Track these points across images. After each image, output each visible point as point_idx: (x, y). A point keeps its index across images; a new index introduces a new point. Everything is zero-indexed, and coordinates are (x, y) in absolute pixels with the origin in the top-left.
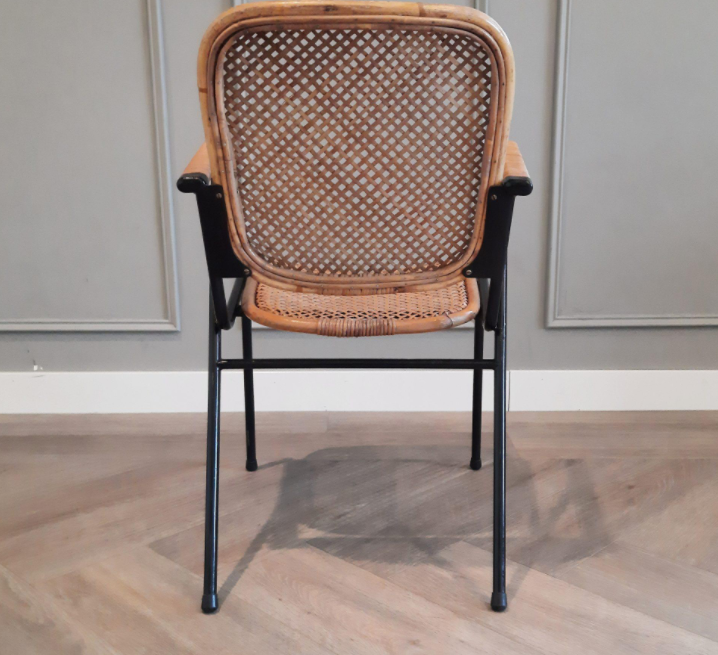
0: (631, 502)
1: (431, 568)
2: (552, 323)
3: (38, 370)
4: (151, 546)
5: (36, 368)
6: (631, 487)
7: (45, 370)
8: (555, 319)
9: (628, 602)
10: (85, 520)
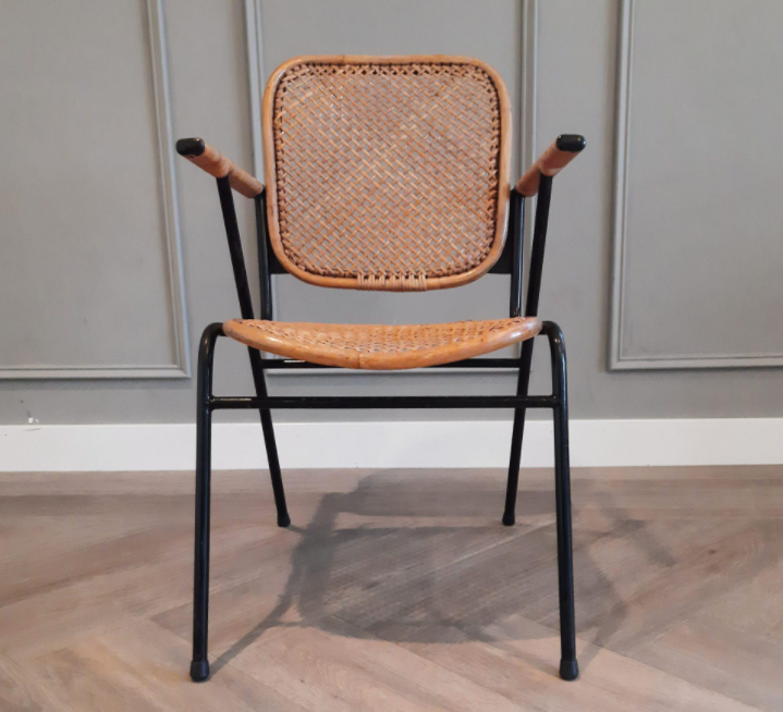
0: (714, 568)
1: (478, 645)
2: (615, 365)
3: (34, 423)
4: (155, 619)
5: (31, 420)
6: (712, 552)
7: (40, 423)
8: (619, 360)
9: (716, 686)
10: (82, 589)
